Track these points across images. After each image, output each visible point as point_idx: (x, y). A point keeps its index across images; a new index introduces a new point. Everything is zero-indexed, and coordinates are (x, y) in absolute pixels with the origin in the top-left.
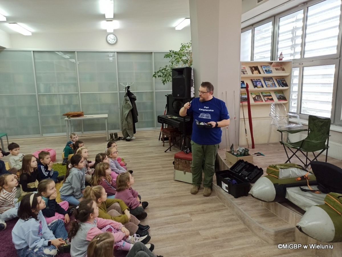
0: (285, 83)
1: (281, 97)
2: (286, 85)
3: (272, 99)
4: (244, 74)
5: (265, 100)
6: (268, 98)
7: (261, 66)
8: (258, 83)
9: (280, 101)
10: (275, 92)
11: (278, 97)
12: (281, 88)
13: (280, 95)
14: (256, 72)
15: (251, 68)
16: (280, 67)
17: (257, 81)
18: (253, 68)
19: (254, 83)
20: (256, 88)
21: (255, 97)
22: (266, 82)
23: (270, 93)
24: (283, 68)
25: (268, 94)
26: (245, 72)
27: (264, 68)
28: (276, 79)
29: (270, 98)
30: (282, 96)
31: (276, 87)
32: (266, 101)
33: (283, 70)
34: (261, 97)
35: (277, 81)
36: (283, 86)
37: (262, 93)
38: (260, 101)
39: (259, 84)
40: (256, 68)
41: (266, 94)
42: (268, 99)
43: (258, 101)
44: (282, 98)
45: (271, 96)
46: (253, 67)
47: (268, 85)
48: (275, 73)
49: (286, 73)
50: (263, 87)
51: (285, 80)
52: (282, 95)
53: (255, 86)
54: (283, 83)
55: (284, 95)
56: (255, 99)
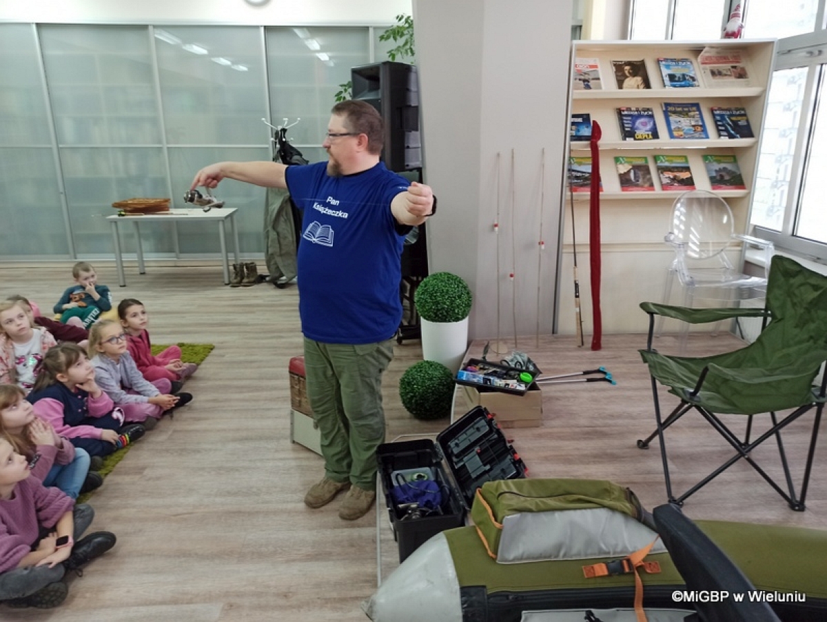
0: (742, 123)
1: (723, 173)
2: (747, 132)
3: (689, 183)
4: (588, 87)
5: (661, 182)
6: (675, 177)
7: (658, 61)
8: (638, 122)
9: (720, 188)
10: (705, 157)
11: (714, 174)
12: (725, 142)
13: (722, 166)
14: (633, 82)
15: (619, 67)
16: (729, 66)
17: (640, 116)
18: (627, 68)
19: (627, 121)
20: (630, 140)
21: (629, 171)
22: (673, 118)
23: (686, 157)
24: (743, 69)
25: (678, 163)
26: (592, 83)
27: (668, 67)
28: (712, 111)
29: (684, 175)
30: (729, 172)
31: (707, 137)
32: (664, 187)
33: (742, 75)
34: (649, 172)
35: (714, 116)
36: (731, 136)
37: (655, 158)
38: (642, 187)
39: (645, 124)
40: (638, 69)
41: (671, 162)
42: (674, 179)
43: (637, 186)
44: (727, 178)
45: (687, 169)
46: (629, 63)
47: (679, 129)
48: (707, 88)
49: (748, 85)
50: (655, 135)
51: (745, 115)
52: (729, 167)
53: (628, 134)
54: (736, 126)
55: (738, 167)
56: (625, 181)
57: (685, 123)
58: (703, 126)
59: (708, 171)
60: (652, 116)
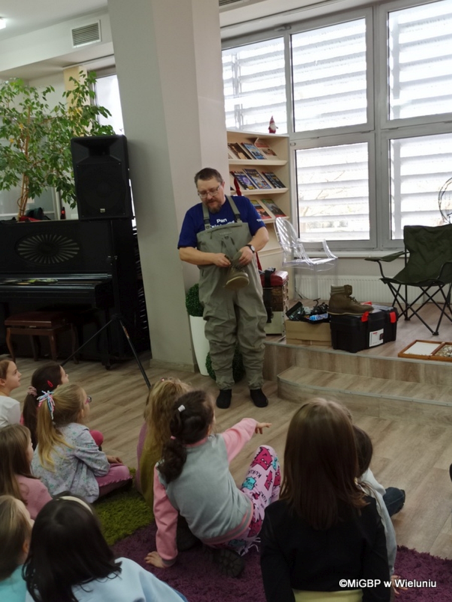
0: (278, 180)
1: (274, 209)
3: (267, 214)
7: (244, 145)
8: (244, 180)
9: (278, 217)
13: (271, 205)
14: (241, 155)
15: (231, 147)
16: (266, 148)
17: (242, 176)
18: (234, 147)
19: (239, 179)
20: (248, 190)
22: (253, 177)
23: (256, 201)
24: (272, 151)
27: (249, 148)
28: (263, 174)
29: (262, 211)
31: (271, 188)
33: (274, 154)
35: (266, 176)
36: (280, 188)
39: (247, 181)
40: (238, 148)
44: (277, 211)
45: (261, 207)
47: (258, 183)
51: (276, 176)
53: (245, 186)
57: (258, 180)
58: (265, 182)
59: (269, 208)
60: (245, 176)
